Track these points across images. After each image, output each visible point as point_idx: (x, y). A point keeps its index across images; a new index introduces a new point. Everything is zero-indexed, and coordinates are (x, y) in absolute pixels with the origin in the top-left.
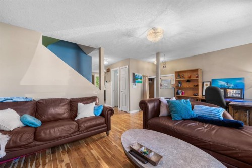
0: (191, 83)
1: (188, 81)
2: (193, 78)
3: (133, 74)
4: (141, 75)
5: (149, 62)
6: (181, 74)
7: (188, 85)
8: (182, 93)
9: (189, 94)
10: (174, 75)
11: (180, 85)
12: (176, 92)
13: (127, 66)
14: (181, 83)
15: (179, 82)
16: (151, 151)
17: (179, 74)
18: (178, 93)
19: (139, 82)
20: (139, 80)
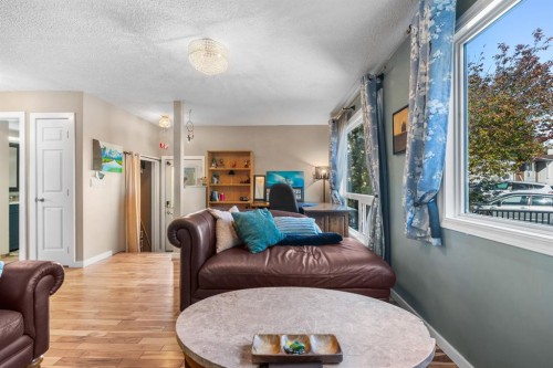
0: (235, 177)
1: (232, 173)
2: (240, 167)
3: (95, 143)
4: (118, 149)
5: (141, 119)
6: (217, 158)
7: (231, 181)
8: (221, 197)
9: (232, 197)
10: (203, 158)
11: (216, 180)
12: (209, 194)
13: (71, 117)
14: (217, 177)
15: (214, 174)
16: (305, 338)
17: (214, 157)
18: (212, 198)
19: (111, 170)
20: (114, 164)
